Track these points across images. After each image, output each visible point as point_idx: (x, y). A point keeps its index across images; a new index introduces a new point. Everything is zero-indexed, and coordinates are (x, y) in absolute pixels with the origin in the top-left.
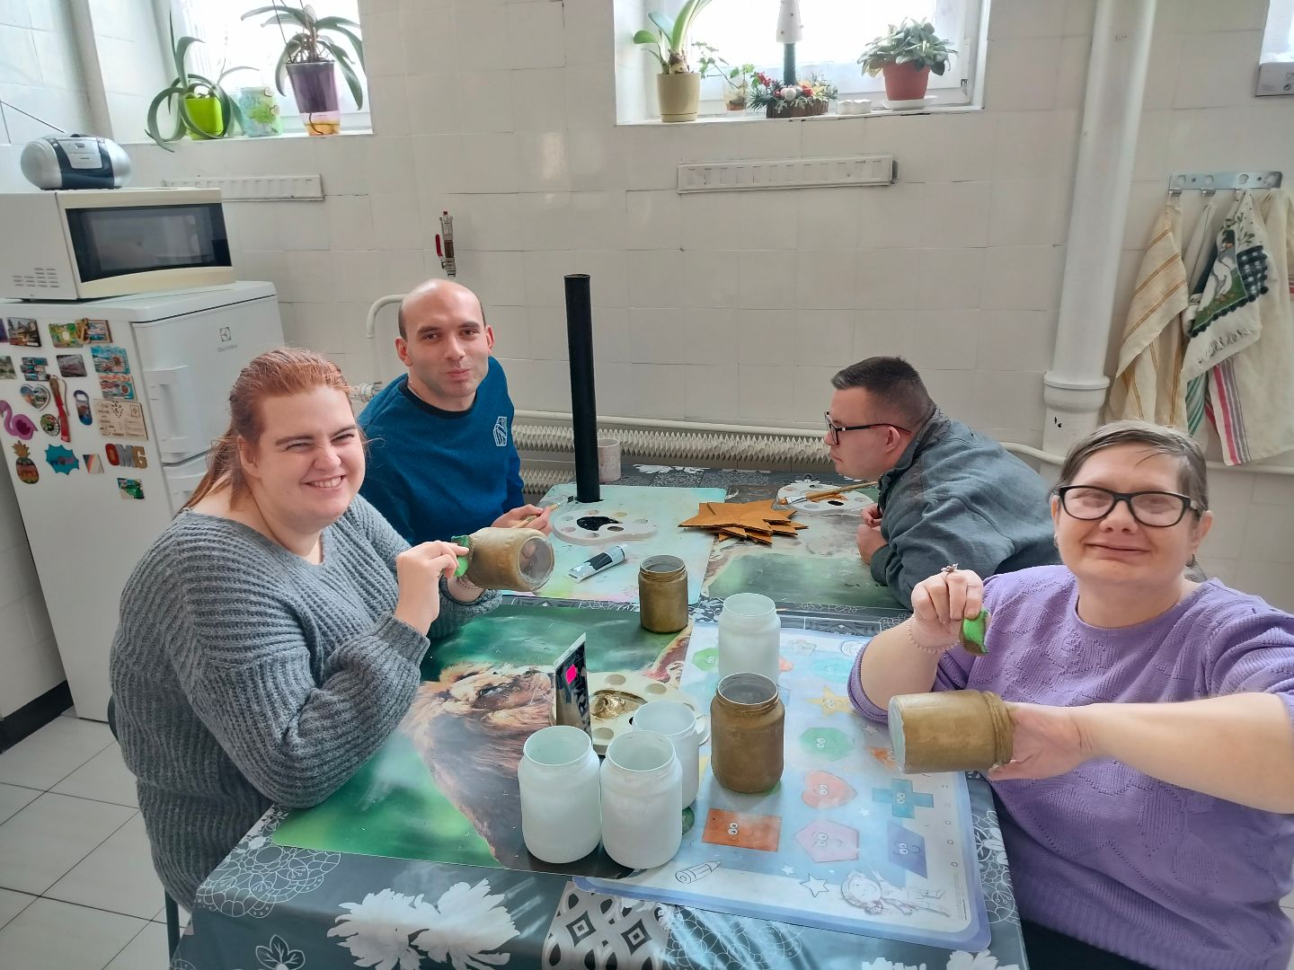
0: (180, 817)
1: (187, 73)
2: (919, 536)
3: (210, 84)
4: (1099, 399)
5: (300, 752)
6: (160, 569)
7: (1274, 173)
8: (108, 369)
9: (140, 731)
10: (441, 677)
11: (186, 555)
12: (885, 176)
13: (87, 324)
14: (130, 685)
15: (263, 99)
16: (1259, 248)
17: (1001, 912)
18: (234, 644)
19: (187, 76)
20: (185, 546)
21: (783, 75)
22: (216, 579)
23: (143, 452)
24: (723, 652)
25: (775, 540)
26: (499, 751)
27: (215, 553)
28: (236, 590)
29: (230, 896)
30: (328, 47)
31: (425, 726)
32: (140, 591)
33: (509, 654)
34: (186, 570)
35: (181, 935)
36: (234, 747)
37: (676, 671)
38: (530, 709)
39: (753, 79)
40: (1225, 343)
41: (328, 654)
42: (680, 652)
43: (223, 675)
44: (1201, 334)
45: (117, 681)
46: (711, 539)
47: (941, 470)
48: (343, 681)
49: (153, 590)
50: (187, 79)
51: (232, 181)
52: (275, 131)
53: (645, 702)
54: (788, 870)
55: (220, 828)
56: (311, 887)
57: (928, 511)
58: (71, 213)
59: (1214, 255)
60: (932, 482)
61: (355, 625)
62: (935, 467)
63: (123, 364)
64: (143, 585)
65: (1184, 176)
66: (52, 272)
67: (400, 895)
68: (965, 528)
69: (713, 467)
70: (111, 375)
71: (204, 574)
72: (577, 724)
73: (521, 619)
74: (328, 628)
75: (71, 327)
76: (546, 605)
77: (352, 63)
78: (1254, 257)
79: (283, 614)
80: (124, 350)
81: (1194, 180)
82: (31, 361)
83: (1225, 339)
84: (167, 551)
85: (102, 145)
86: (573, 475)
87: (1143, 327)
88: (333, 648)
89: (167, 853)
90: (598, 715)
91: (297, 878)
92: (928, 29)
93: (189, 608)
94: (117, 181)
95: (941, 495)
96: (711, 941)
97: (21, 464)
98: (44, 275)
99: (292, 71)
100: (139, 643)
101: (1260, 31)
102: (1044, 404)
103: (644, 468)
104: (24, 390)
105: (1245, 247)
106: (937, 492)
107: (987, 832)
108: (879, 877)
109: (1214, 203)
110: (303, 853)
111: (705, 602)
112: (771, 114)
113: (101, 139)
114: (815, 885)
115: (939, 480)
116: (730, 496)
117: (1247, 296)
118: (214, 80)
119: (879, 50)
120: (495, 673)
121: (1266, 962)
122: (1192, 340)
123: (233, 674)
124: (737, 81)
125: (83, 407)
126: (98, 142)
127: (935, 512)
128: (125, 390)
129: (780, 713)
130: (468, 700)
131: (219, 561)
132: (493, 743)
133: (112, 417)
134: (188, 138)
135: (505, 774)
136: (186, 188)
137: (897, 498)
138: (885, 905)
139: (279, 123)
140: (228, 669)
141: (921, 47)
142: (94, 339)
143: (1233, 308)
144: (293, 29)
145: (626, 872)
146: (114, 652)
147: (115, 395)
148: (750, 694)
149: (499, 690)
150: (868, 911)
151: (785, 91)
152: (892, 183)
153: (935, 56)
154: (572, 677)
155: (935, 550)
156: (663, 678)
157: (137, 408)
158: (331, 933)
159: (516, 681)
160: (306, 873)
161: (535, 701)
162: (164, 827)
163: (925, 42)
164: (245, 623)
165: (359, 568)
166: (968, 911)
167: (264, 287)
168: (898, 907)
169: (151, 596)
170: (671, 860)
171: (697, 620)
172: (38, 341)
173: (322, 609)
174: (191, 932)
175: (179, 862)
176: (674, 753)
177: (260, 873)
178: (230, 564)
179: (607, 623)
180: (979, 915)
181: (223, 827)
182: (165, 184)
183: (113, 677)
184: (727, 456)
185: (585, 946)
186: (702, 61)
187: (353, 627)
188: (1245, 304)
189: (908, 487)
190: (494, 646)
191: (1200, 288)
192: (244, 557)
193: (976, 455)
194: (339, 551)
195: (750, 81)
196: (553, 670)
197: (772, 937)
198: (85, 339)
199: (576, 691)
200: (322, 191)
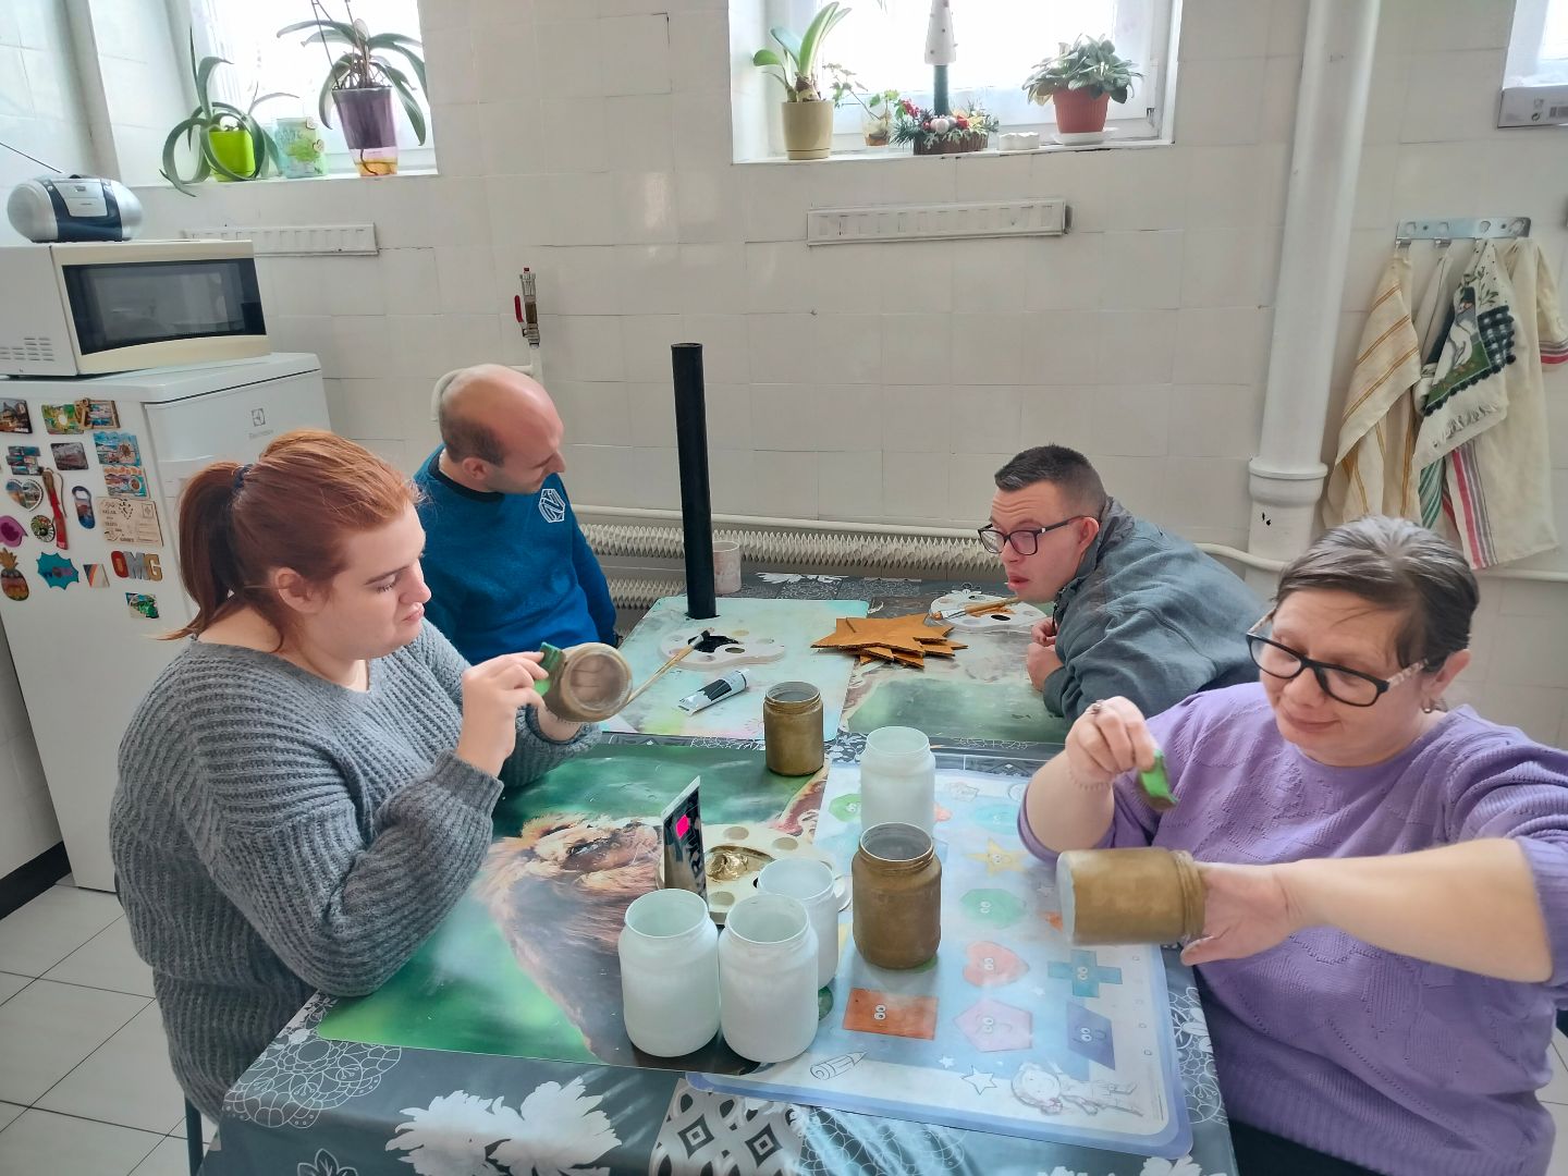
0: (203, 1009)
1: (211, 100)
2: (1101, 657)
3: (239, 114)
4: (1315, 490)
5: (345, 934)
6: (162, 715)
7: (1521, 220)
8: (114, 461)
9: (150, 912)
10: (523, 832)
11: (193, 696)
12: (1056, 224)
13: (90, 405)
14: (137, 855)
15: (305, 133)
16: (1505, 309)
17: (1205, 1110)
18: (258, 803)
19: (210, 105)
20: (192, 684)
21: (933, 103)
22: (233, 723)
23: (157, 561)
24: (866, 798)
25: (928, 663)
26: (595, 921)
27: (229, 691)
28: (257, 736)
29: (266, 1103)
30: (384, 70)
31: (504, 891)
32: (141, 744)
33: (607, 804)
34: (195, 715)
35: (205, 1153)
36: (267, 928)
37: (810, 823)
38: (632, 870)
39: (897, 107)
40: (1466, 423)
41: (377, 804)
42: (814, 799)
43: (248, 842)
44: (1436, 412)
45: (119, 851)
46: (851, 662)
47: (1127, 577)
48: (395, 841)
49: (156, 741)
50: (211, 108)
51: (267, 232)
52: (319, 171)
53: (772, 860)
54: (947, 1062)
55: (252, 1023)
56: (366, 1090)
57: (1113, 626)
58: (69, 271)
59: (1450, 318)
60: (1116, 592)
61: (409, 769)
62: (1120, 573)
63: (133, 454)
64: (143, 735)
65: (1414, 223)
66: (45, 342)
67: (475, 1098)
68: (1158, 647)
69: (853, 575)
70: (118, 467)
71: (217, 718)
72: (690, 887)
73: (621, 760)
74: (376, 773)
75: (69, 410)
76: (650, 743)
77: (413, 89)
78: (1498, 319)
79: (318, 762)
80: (135, 437)
81: (1425, 228)
82: (19, 451)
83: (1465, 418)
84: (170, 692)
85: (108, 188)
86: (683, 585)
87: (1366, 404)
88: (383, 797)
89: (188, 1052)
90: (715, 876)
91: (349, 1079)
92: (1107, 48)
93: (202, 761)
94: (126, 231)
95: (1127, 607)
96: (854, 1149)
97: (8, 577)
98: (36, 345)
99: (340, 98)
100: (144, 807)
101: (1500, 49)
102: (1249, 498)
103: (769, 577)
104: (11, 486)
105: (1487, 308)
106: (1122, 603)
107: (1187, 1013)
108: (1058, 1070)
109: (1450, 256)
110: (356, 1048)
111: (844, 738)
112: (919, 150)
113: (105, 181)
114: (981, 1079)
115: (1125, 589)
116: (874, 610)
117: (1490, 367)
118: (244, 110)
119: (1049, 73)
120: (589, 826)
121: (1522, 1164)
122: (1425, 418)
123: (260, 841)
124: (878, 110)
125: (85, 506)
126: (103, 185)
127: (1120, 627)
128: (135, 485)
129: (936, 872)
130: (556, 859)
131: (234, 699)
132: (588, 912)
133: (120, 519)
134: (212, 179)
135: (602, 948)
136: (210, 240)
137: (1075, 611)
138: (1065, 1103)
139: (323, 162)
140: (254, 834)
141: (1098, 69)
142: (99, 424)
143: (1474, 381)
144: (341, 49)
145: (751, 1066)
146: (114, 817)
147: (123, 491)
148: (900, 849)
149: (595, 846)
150: (1044, 1111)
151: (936, 122)
152: (1065, 232)
153: (1115, 80)
154: (684, 830)
155: (1121, 674)
156: (794, 830)
157: (150, 507)
158: (391, 1145)
159: (615, 835)
160: (358, 1073)
161: (638, 860)
162: (183, 1020)
163: (1103, 64)
164: (271, 776)
165: (415, 700)
166: (1165, 1110)
167: (306, 360)
168: (1081, 1106)
169: (154, 748)
170: (805, 1051)
171: (835, 760)
172: (28, 426)
173: (367, 750)
174: (218, 1148)
175: (203, 1064)
176: (809, 922)
177: (302, 1073)
178: (248, 703)
179: (725, 765)
180: (1178, 1113)
181: (256, 1022)
182: (184, 235)
183: (114, 846)
184: (870, 562)
185: (702, 1157)
186: (836, 86)
187: (406, 770)
188: (1488, 376)
189: (1089, 598)
190: (588, 793)
191: (1434, 356)
192: (265, 693)
193: (1168, 559)
194: (390, 679)
195: (893, 110)
196: (660, 822)
197: (928, 1143)
198: (86, 423)
199: (688, 846)
200: (377, 244)
